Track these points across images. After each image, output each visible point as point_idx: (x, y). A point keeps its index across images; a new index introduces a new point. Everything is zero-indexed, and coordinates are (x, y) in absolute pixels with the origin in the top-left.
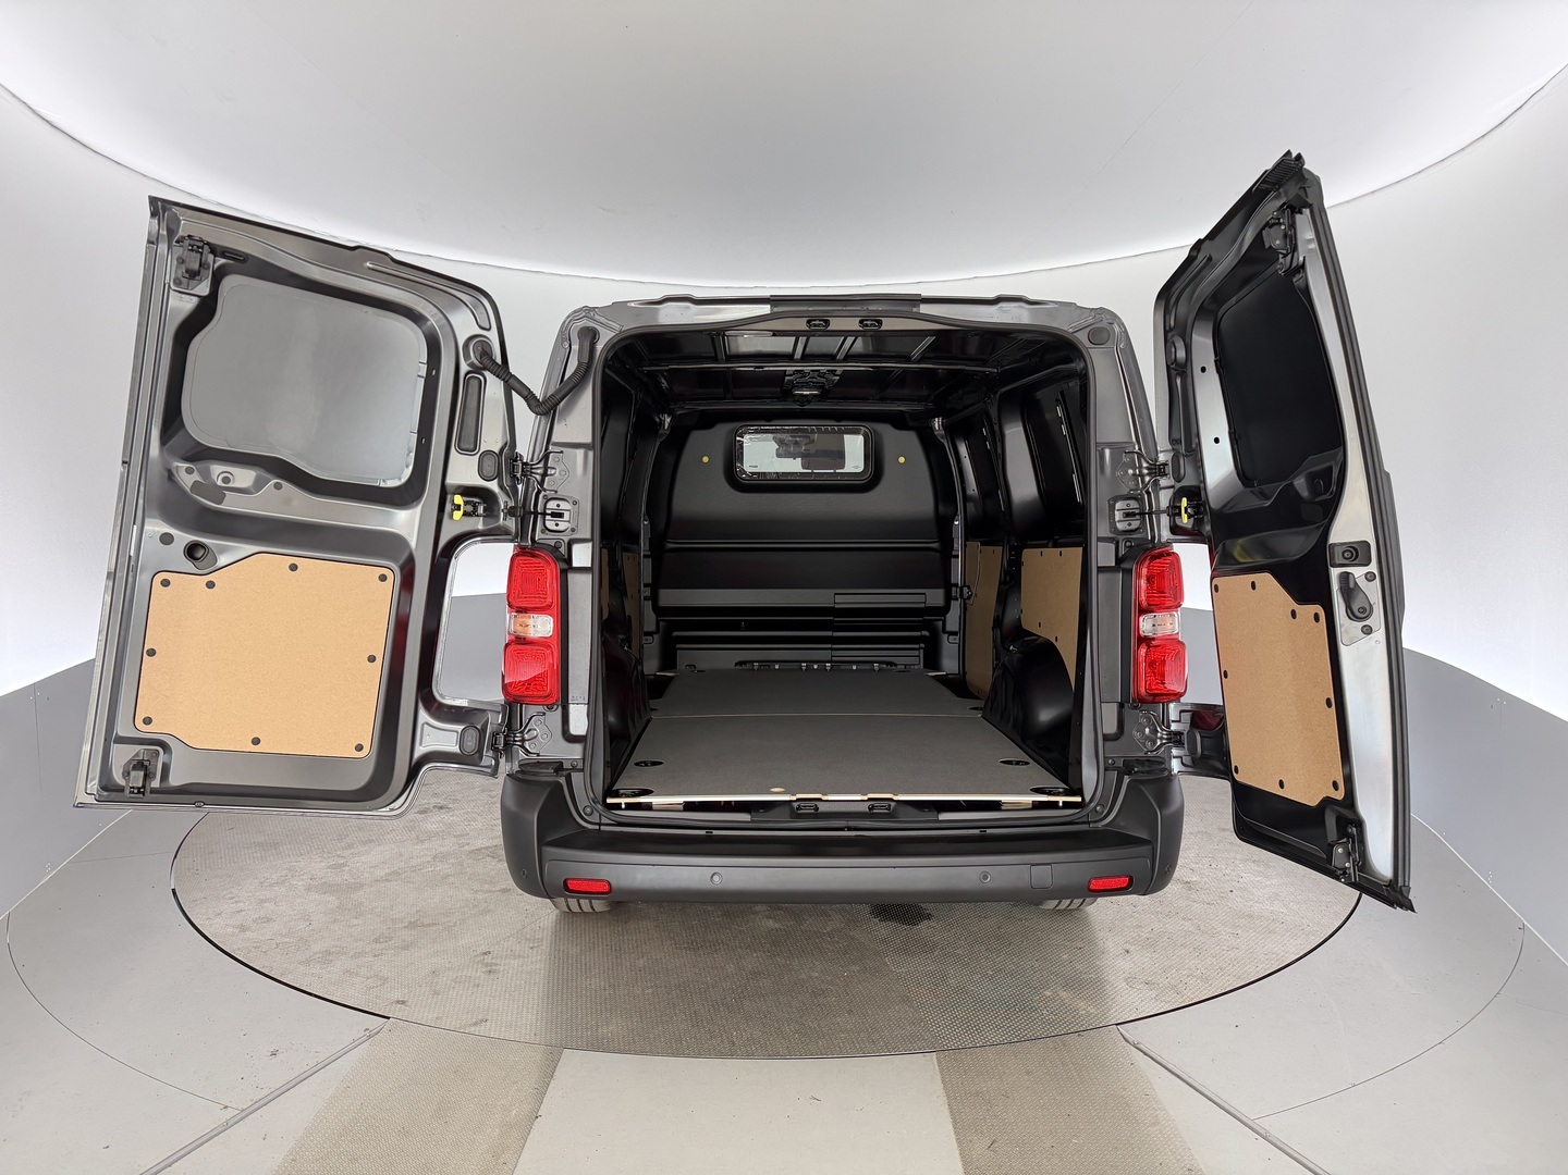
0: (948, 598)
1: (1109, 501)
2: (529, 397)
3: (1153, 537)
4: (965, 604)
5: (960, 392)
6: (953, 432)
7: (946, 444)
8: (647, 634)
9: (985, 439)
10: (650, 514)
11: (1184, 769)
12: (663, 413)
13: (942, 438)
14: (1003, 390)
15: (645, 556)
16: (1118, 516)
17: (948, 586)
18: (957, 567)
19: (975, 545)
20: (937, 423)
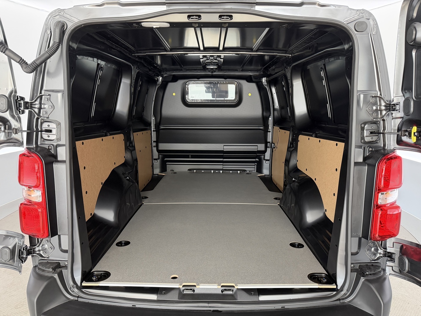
0: (266, 147)
1: (361, 125)
2: (22, 62)
3: (384, 145)
4: (272, 150)
5: (274, 67)
6: (270, 83)
7: (267, 88)
8: (155, 159)
9: (283, 86)
10: (155, 115)
11: (393, 273)
12: (158, 76)
13: (266, 85)
14: (294, 64)
15: (153, 131)
16: (366, 133)
17: (266, 143)
18: (270, 135)
19: (277, 128)
20: (264, 80)
